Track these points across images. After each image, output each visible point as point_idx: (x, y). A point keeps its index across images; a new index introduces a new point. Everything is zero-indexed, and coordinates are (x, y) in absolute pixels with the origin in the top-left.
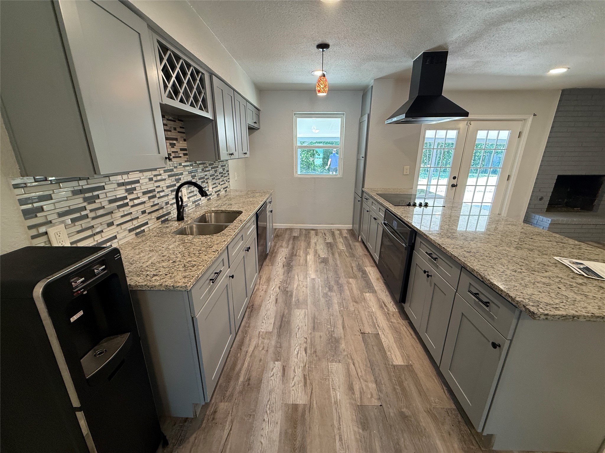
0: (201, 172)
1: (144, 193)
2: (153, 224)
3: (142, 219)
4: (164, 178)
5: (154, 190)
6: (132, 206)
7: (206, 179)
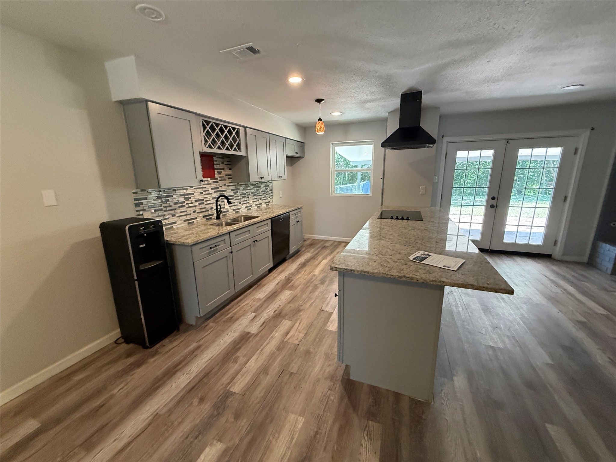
0: (243, 190)
1: (196, 201)
2: (200, 219)
3: (193, 216)
4: (211, 192)
5: (203, 200)
6: (187, 207)
7: (247, 195)
